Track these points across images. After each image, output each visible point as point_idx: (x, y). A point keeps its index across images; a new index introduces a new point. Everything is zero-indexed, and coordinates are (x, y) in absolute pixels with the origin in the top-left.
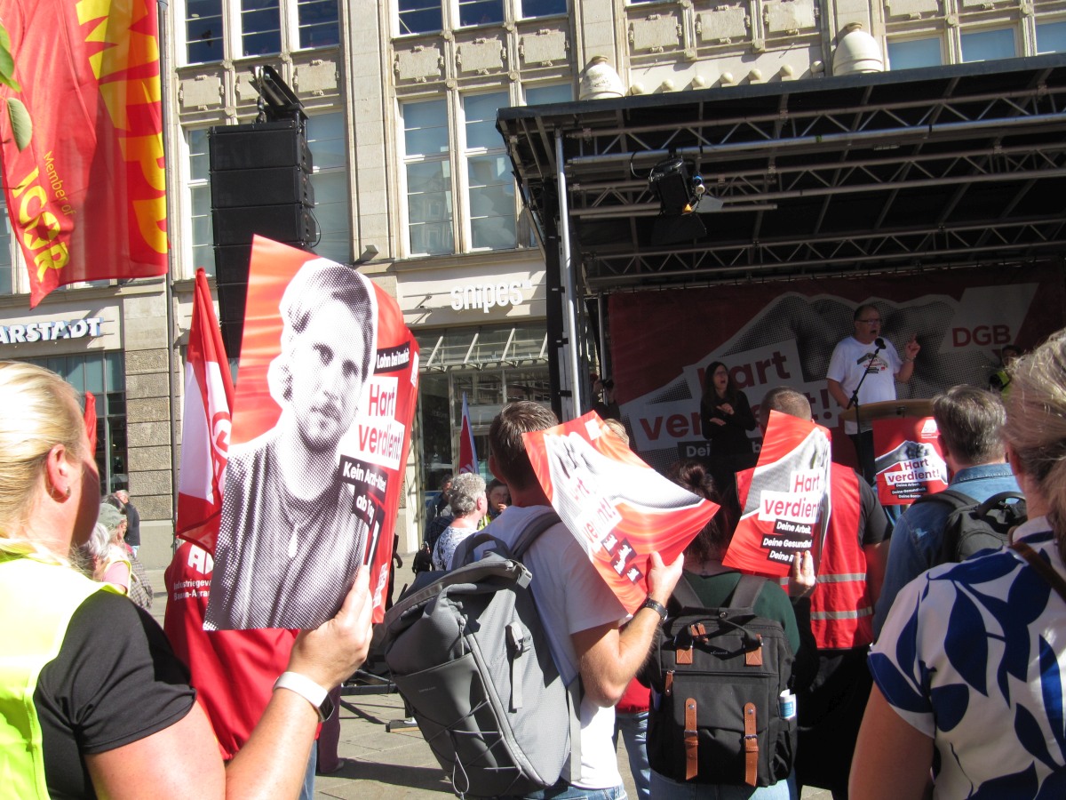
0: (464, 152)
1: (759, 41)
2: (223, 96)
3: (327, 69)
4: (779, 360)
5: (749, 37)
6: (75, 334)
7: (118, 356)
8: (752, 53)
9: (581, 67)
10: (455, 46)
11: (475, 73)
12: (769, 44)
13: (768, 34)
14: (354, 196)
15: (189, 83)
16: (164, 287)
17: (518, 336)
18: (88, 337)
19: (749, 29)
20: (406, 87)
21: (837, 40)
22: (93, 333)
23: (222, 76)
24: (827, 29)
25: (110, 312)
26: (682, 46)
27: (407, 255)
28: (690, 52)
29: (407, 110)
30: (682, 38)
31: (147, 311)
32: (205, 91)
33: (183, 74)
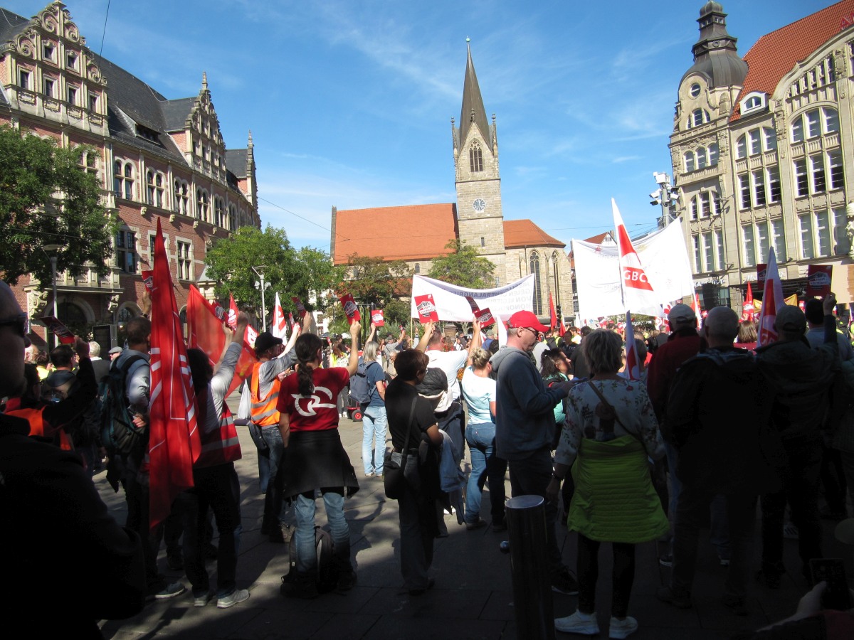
0: (817, 229)
2: (752, 217)
3: (779, 207)
7: (728, 288)
9: (847, 203)
10: (812, 199)
11: (818, 206)
15: (743, 214)
16: (738, 270)
20: (799, 211)
23: (751, 211)
25: (726, 277)
27: (802, 258)
29: (801, 217)
31: (735, 276)
32: (747, 216)
33: (742, 212)
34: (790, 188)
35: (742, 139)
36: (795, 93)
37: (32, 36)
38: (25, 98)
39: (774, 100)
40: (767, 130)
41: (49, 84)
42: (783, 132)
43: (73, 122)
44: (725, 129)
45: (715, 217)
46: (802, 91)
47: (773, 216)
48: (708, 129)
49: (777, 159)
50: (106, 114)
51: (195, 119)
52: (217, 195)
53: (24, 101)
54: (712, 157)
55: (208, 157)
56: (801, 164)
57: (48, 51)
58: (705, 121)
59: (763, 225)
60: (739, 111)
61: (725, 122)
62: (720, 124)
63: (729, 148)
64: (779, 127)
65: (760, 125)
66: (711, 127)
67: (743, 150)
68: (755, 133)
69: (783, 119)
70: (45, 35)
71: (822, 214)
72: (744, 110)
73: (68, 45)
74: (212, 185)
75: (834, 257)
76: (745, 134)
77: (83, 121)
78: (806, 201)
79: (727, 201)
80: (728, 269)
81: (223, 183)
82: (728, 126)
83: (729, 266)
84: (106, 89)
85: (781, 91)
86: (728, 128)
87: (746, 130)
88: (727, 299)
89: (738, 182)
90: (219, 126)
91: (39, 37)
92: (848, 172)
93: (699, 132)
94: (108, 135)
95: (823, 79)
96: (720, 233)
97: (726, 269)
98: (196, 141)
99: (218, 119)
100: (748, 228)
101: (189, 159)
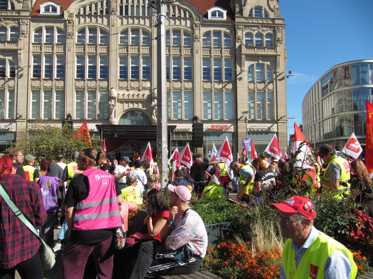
0: (87, 101)
1: (141, 88)
2: (40, 85)
3: (62, 82)
4: (129, 148)
5: (139, 88)
6: (6, 128)
7: (15, 133)
8: (139, 90)
9: (110, 89)
10: (87, 82)
11: (90, 87)
12: (142, 89)
13: (142, 87)
14: (66, 107)
15: (33, 81)
16: (25, 120)
17: (95, 135)
18: (9, 129)
19: (139, 86)
20: (77, 88)
21: (153, 90)
22: (10, 128)
23: (40, 81)
24: (152, 88)
25: (14, 124)
26: (128, 87)
27: (75, 118)
28: (129, 89)
29: (77, 92)
30: (128, 86)
31: (22, 125)
32: (37, 83)
33: (32, 79)
34: (72, 72)
35: (39, 30)
36: (82, 13)
39: (68, 12)
40: (59, 30)
42: (72, 35)
44: (27, 19)
45: (9, 79)
46: (87, 13)
47: (57, 87)
48: (11, 14)
49: (65, 50)
54: (11, 35)
56: (81, 58)
58: (10, 8)
59: (48, 92)
60: (39, 11)
61: (28, 14)
62: (22, 14)
63: (28, 33)
64: (70, 30)
65: (55, 25)
66: (14, 14)
67: (38, 38)
68: (50, 30)
69: (73, 26)
71: (93, 93)
72: (42, 11)
75: (97, 120)
76: (42, 27)
78: (82, 82)
79: (22, 69)
80: (17, 119)
82: (30, 18)
83: (18, 116)
85: (74, 8)
86: (29, 19)
87: (43, 25)
88: (13, 141)
89: (32, 59)
92: (112, 70)
93: (3, 14)
95: (102, 12)
96: (12, 92)
97: (15, 118)
100: (36, 92)
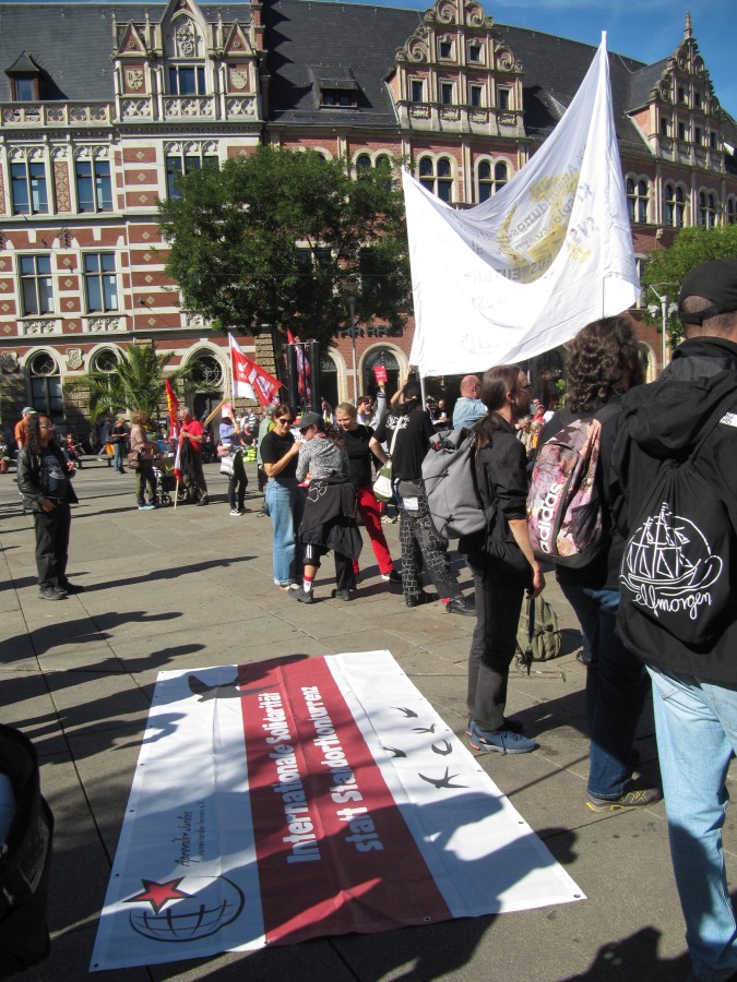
37: (425, 36)
38: (418, 113)
41: (446, 91)
43: (477, 129)
50: (521, 109)
51: (665, 85)
52: (702, 188)
53: (416, 117)
55: (689, 136)
57: (445, 49)
70: (440, 29)
73: (469, 33)
74: (693, 175)
77: (489, 124)
81: (716, 169)
84: (521, 77)
90: (712, 88)
91: (433, 34)
94: (523, 135)
98: (665, 116)
99: (710, 78)
101: (652, 144)
